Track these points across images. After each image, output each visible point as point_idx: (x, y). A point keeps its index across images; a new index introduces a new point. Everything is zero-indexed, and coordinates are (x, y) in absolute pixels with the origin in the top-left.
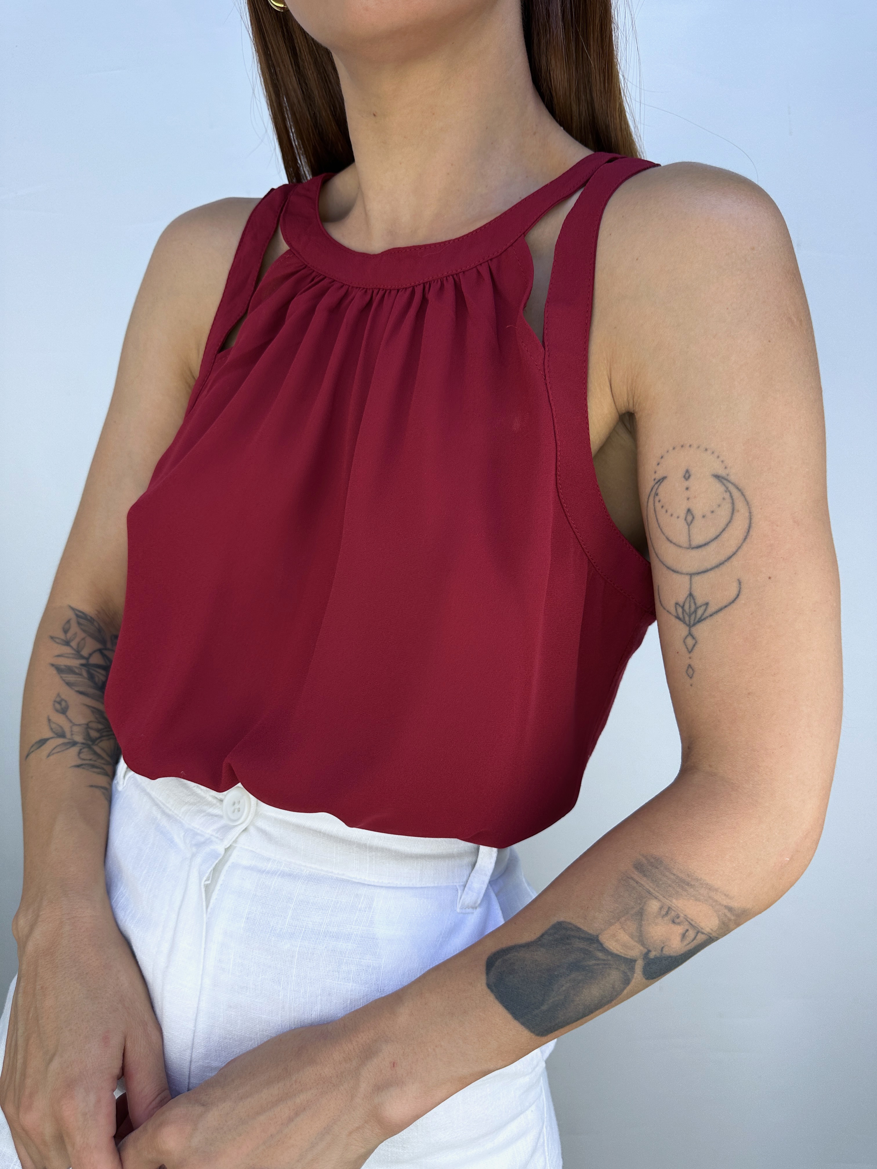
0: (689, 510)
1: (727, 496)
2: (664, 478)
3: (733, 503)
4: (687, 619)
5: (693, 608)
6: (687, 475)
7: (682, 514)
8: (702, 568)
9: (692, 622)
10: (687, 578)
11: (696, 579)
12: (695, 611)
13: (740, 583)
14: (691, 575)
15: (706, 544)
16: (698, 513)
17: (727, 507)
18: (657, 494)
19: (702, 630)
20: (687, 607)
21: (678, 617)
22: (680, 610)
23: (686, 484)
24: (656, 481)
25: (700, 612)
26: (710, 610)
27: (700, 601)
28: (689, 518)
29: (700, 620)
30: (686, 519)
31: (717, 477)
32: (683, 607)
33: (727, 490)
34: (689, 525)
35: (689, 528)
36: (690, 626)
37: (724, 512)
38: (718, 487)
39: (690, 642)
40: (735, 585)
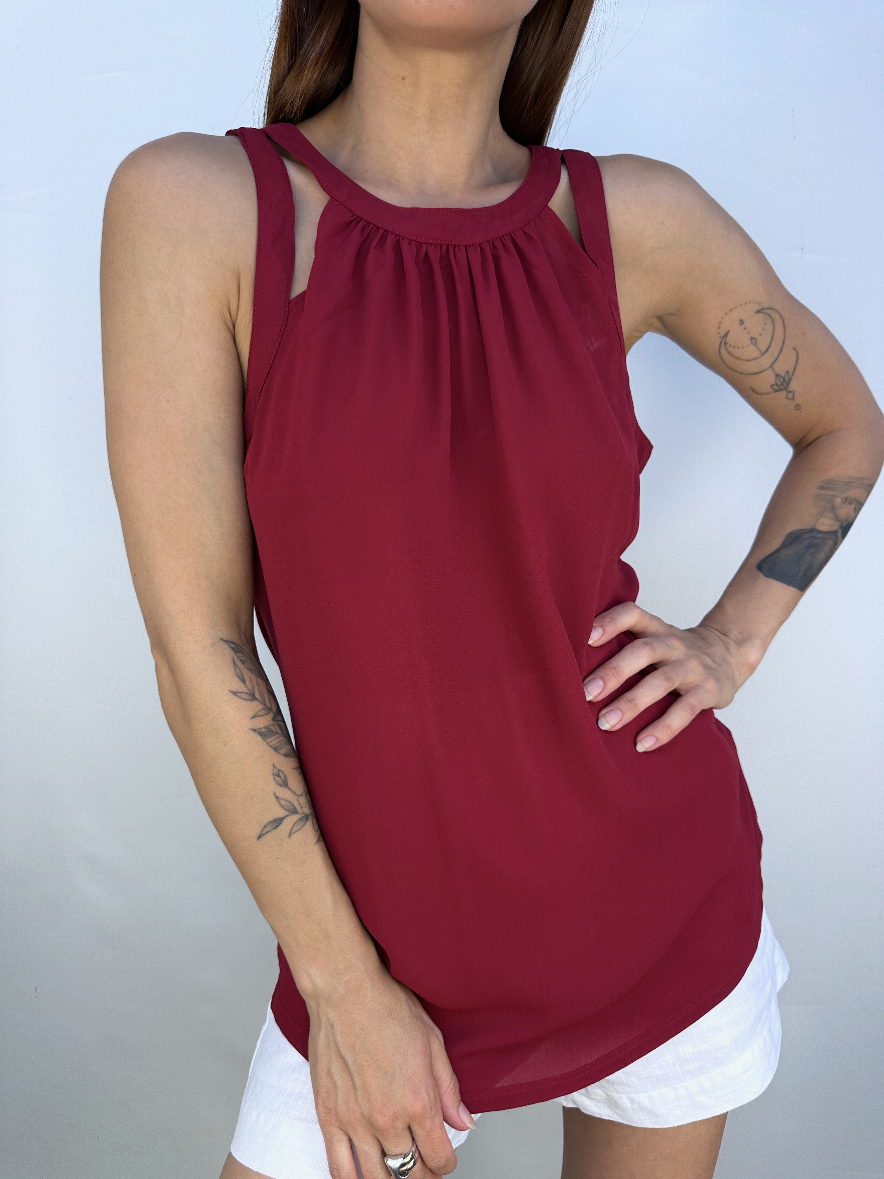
0: (752, 338)
1: (767, 316)
2: (727, 333)
3: (771, 317)
4: (782, 387)
5: (782, 380)
6: (742, 322)
7: (748, 342)
8: (775, 359)
9: (786, 386)
10: (770, 370)
11: (775, 366)
12: (784, 380)
13: (794, 349)
14: (771, 367)
15: (770, 346)
16: (756, 336)
17: (769, 321)
18: (726, 344)
19: (793, 386)
20: (779, 383)
21: (776, 391)
22: (776, 387)
23: (743, 326)
24: (722, 337)
25: (787, 379)
26: (791, 373)
27: (783, 373)
28: (754, 341)
29: (789, 381)
30: (752, 343)
31: (758, 312)
32: (776, 384)
33: (766, 314)
34: (755, 345)
35: (757, 347)
36: (786, 389)
37: (769, 326)
38: (761, 316)
39: (790, 395)
40: (793, 351)
